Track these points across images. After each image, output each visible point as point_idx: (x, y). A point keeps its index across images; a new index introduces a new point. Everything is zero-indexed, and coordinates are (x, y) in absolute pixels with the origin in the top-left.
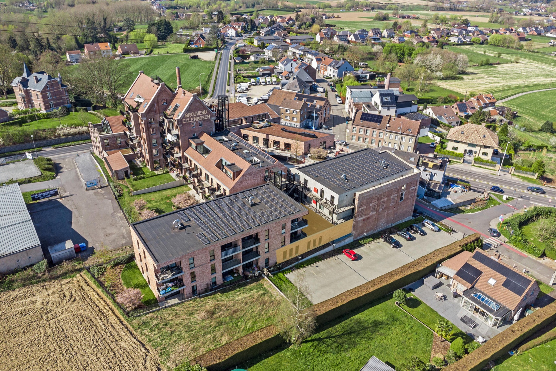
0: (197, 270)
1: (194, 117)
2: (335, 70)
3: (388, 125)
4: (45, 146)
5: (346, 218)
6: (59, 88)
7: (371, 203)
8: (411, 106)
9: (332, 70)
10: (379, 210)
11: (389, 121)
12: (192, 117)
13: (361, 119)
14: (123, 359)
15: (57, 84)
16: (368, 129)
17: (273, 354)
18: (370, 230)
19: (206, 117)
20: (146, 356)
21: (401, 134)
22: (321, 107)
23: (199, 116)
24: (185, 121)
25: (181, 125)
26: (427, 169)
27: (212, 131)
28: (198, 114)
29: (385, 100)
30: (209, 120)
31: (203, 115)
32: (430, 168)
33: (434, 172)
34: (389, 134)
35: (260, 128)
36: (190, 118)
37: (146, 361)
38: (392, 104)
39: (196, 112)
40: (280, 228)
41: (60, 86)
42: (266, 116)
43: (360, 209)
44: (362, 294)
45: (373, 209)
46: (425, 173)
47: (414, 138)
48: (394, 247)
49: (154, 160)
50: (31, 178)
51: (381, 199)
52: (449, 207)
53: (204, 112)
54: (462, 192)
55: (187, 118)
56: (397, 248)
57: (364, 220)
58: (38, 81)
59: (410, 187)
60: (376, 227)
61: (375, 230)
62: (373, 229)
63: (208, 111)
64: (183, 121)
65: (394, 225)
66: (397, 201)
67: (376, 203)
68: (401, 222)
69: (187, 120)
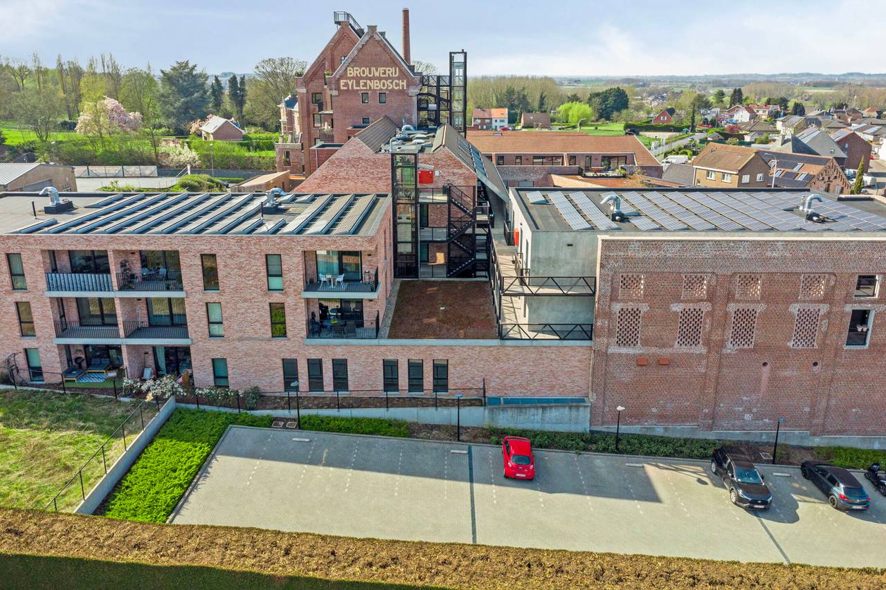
1: (367, 78)
7: (676, 298)
10: (722, 344)
12: (362, 78)
19: (397, 85)
23: (380, 79)
24: (346, 85)
28: (377, 74)
30: (402, 92)
31: (389, 78)
36: (357, 79)
39: (373, 69)
40: (260, 266)
42: (626, 160)
43: (617, 307)
45: (690, 327)
48: (740, 500)
51: (730, 297)
53: (391, 71)
55: (352, 79)
56: (751, 510)
57: (641, 362)
60: (713, 416)
61: (710, 428)
62: (695, 418)
63: (400, 70)
64: (342, 82)
65: (817, 441)
66: (826, 334)
67: (706, 307)
68: (860, 446)
69: (350, 83)
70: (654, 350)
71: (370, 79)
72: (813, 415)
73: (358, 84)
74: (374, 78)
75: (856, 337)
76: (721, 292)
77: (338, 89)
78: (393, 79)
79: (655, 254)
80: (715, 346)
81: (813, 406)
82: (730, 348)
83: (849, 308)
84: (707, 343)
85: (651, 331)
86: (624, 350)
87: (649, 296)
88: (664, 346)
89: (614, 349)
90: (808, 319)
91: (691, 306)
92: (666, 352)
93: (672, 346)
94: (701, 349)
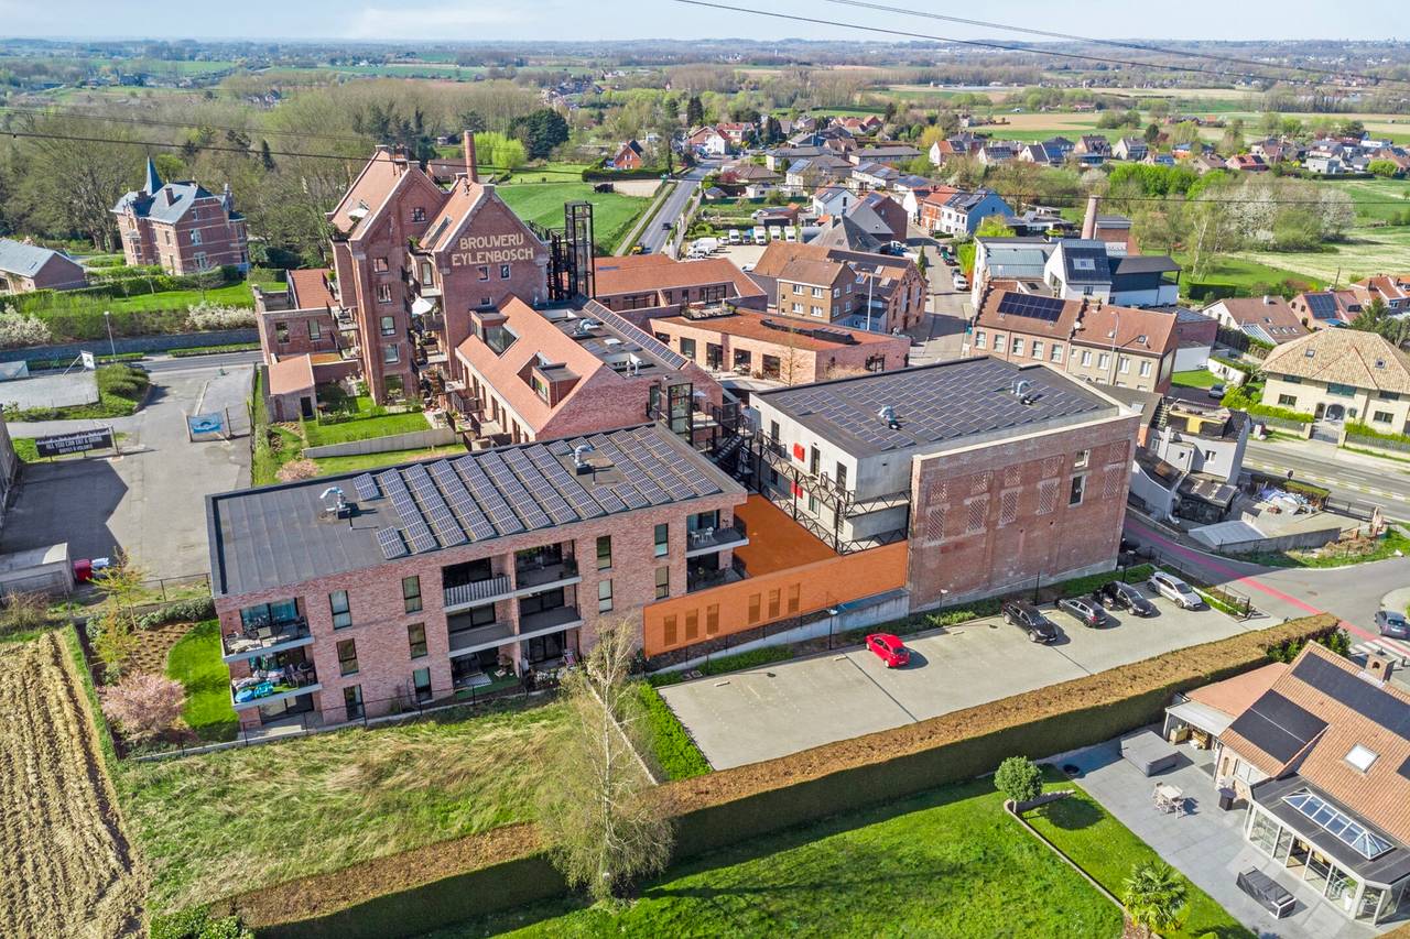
0: (361, 637)
1: (485, 249)
2: (961, 216)
3: (1077, 325)
4: (153, 352)
5: (885, 538)
6: (224, 221)
7: (968, 495)
8: (1157, 287)
9: (954, 214)
10: (995, 523)
11: (1082, 314)
12: (479, 250)
13: (1001, 310)
14: (38, 879)
15: (218, 209)
16: (1019, 336)
17: (528, 923)
18: (966, 587)
19: (523, 254)
20: (114, 877)
21: (1117, 350)
22: (893, 283)
23: (501, 249)
24: (460, 259)
25: (446, 271)
26: (1184, 437)
27: (539, 295)
28: (497, 244)
29: (1078, 264)
30: (529, 262)
31: (512, 247)
32: (1193, 435)
33: (1204, 445)
34: (1079, 350)
35: (702, 318)
36: (473, 252)
37: (102, 895)
38: (1100, 278)
39: (493, 238)
40: (650, 537)
41: (227, 215)
42: (725, 289)
43: (929, 510)
44: (878, 757)
45: (976, 516)
46: (1177, 448)
47: (1156, 362)
48: (1038, 640)
49: (386, 374)
50: (69, 408)
51: (1002, 487)
52: (1250, 547)
53: (514, 239)
54: (1299, 512)
55: (464, 252)
56: (1048, 643)
57: (944, 550)
58: (172, 201)
59: (1104, 462)
60: (989, 580)
61: (987, 589)
62: (977, 584)
63: (526, 237)
64: (454, 258)
65: (1053, 580)
66: (1058, 500)
67: (986, 497)
68: (1078, 576)
69: (464, 258)
70: (953, 538)
71: (489, 250)
72: (1050, 561)
73: (474, 258)
74: (494, 249)
75: (1075, 497)
76: (996, 483)
77: (450, 265)
78: (517, 247)
79: (956, 464)
80: (991, 525)
81: (1049, 555)
82: (1001, 525)
83: (1071, 478)
84: (987, 525)
85: (951, 524)
86: (933, 544)
87: (950, 497)
88: (959, 534)
89: (927, 545)
90: (1048, 490)
91: (977, 498)
92: (960, 537)
93: (964, 532)
94: (983, 530)
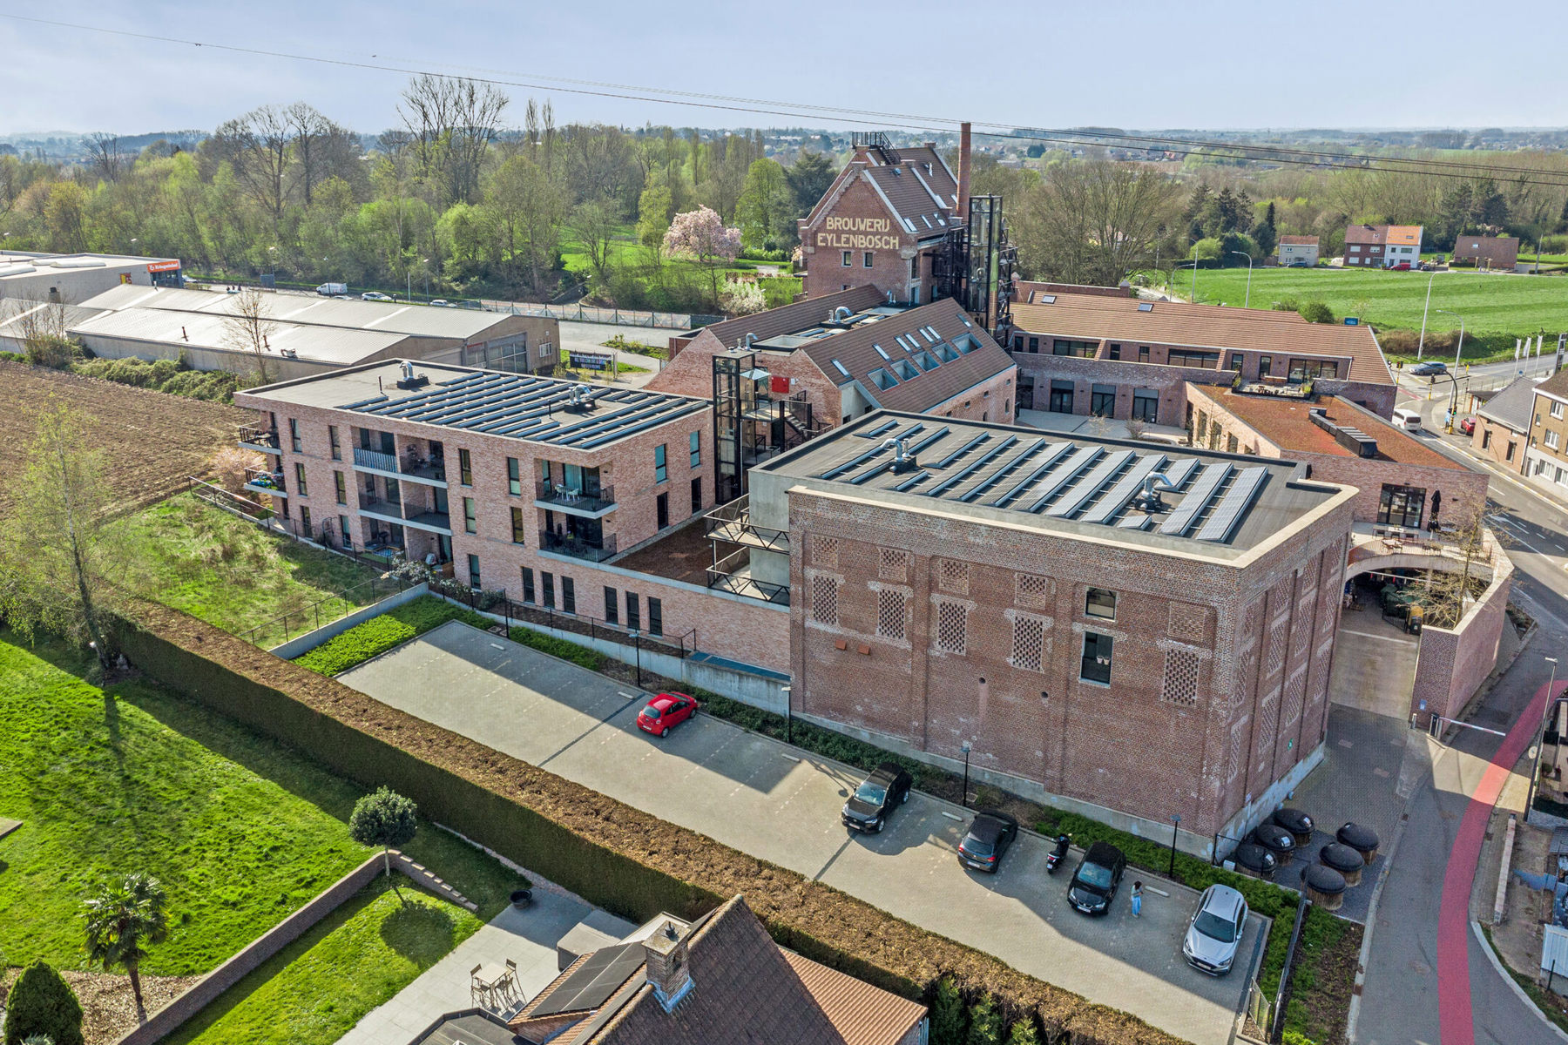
7: (874, 575)
19: (887, 243)
23: (866, 234)
24: (825, 240)
27: (902, 292)
28: (862, 228)
30: (893, 253)
31: (877, 233)
36: (838, 233)
39: (858, 220)
45: (890, 616)
51: (932, 586)
53: (880, 224)
55: (829, 232)
59: (1154, 629)
60: (925, 733)
61: (923, 749)
63: (891, 223)
64: (820, 236)
65: (1055, 800)
68: (1111, 822)
69: (829, 238)
70: (853, 633)
71: (854, 233)
73: (839, 240)
74: (859, 232)
75: (1096, 671)
76: (921, 577)
77: (814, 245)
78: (882, 234)
79: (844, 517)
80: (921, 645)
81: (1045, 753)
83: (1079, 628)
85: (848, 609)
86: (822, 627)
87: (844, 567)
88: (863, 631)
89: (811, 623)
90: (1027, 631)
91: (890, 588)
92: (867, 638)
93: (873, 633)
